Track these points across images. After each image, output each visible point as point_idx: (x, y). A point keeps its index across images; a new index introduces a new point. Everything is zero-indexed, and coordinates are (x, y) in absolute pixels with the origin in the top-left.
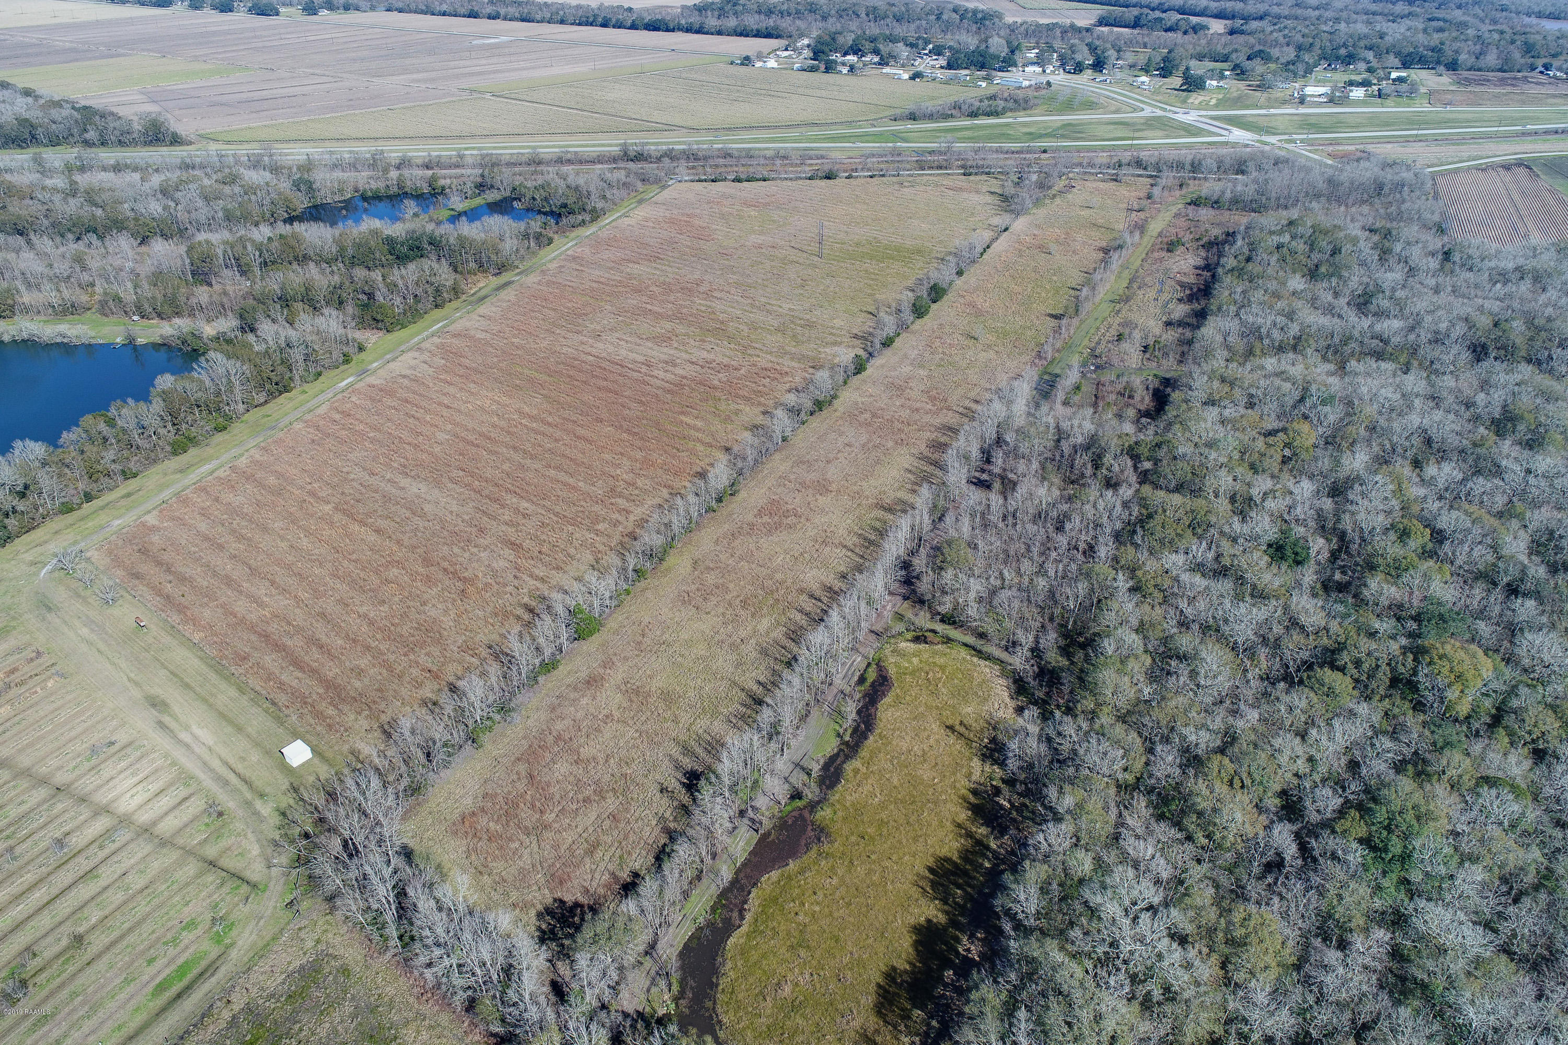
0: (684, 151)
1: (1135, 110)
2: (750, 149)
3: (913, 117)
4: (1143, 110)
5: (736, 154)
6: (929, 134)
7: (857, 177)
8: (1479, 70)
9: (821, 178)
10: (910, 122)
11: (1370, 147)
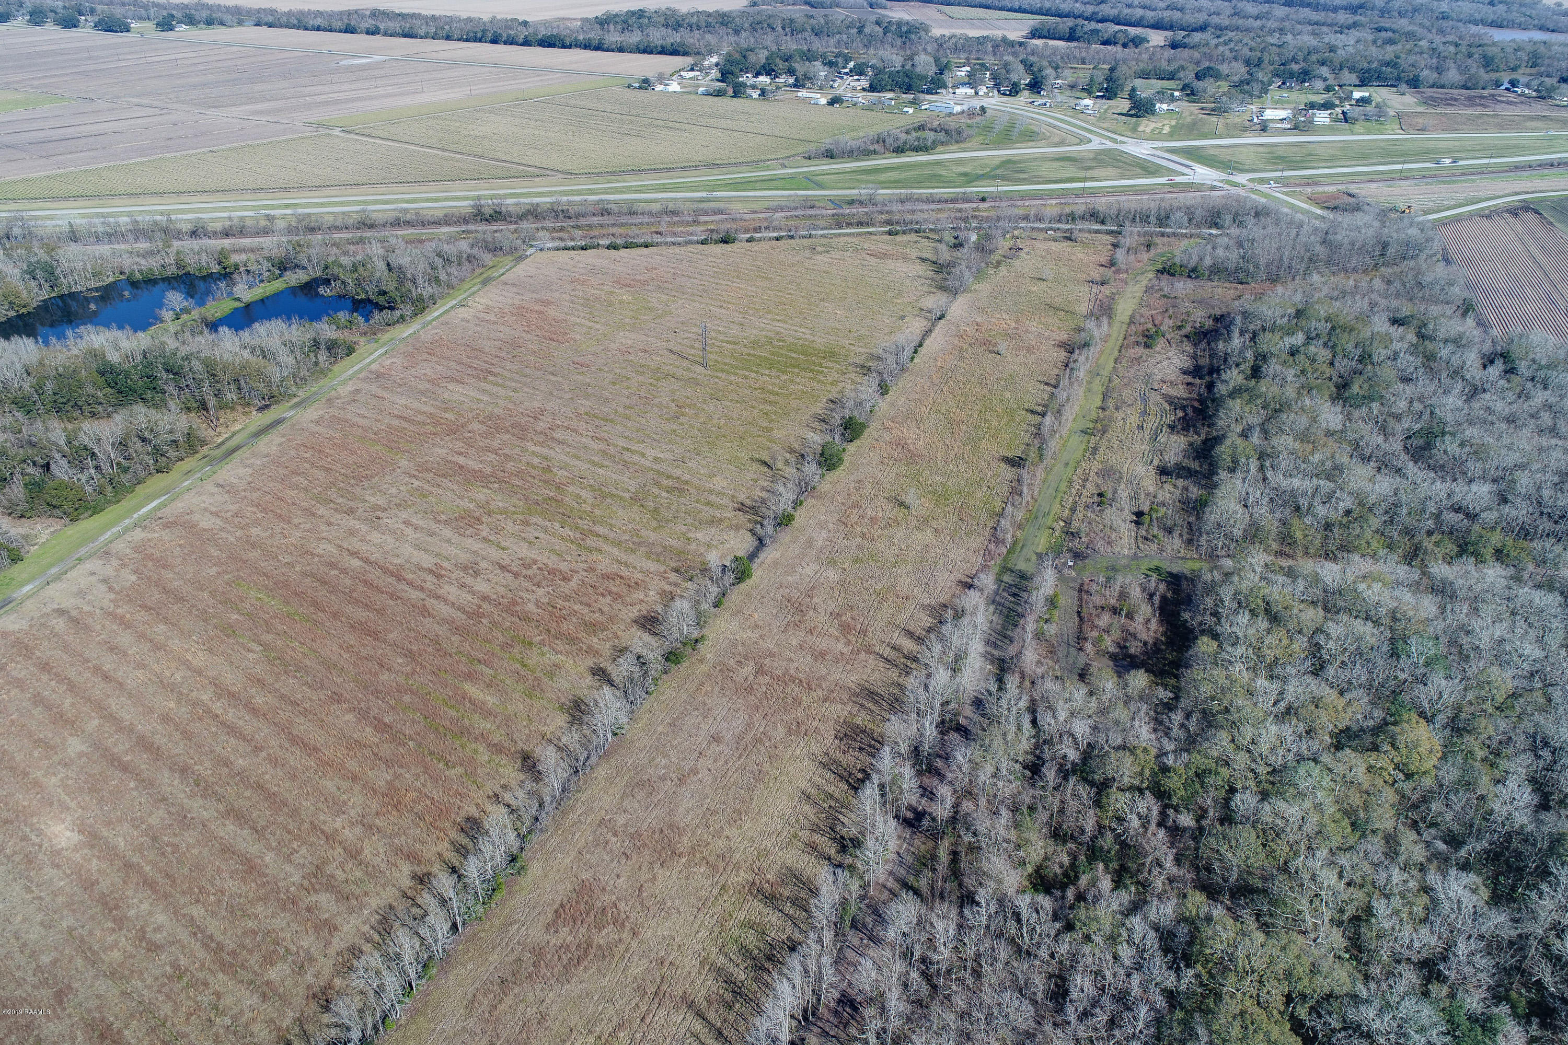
0: (552, 207)
1: (1081, 142)
3: (830, 155)
5: (615, 208)
6: (848, 176)
7: (760, 240)
8: (1443, 87)
9: (716, 242)
10: (829, 160)
11: (1353, 189)
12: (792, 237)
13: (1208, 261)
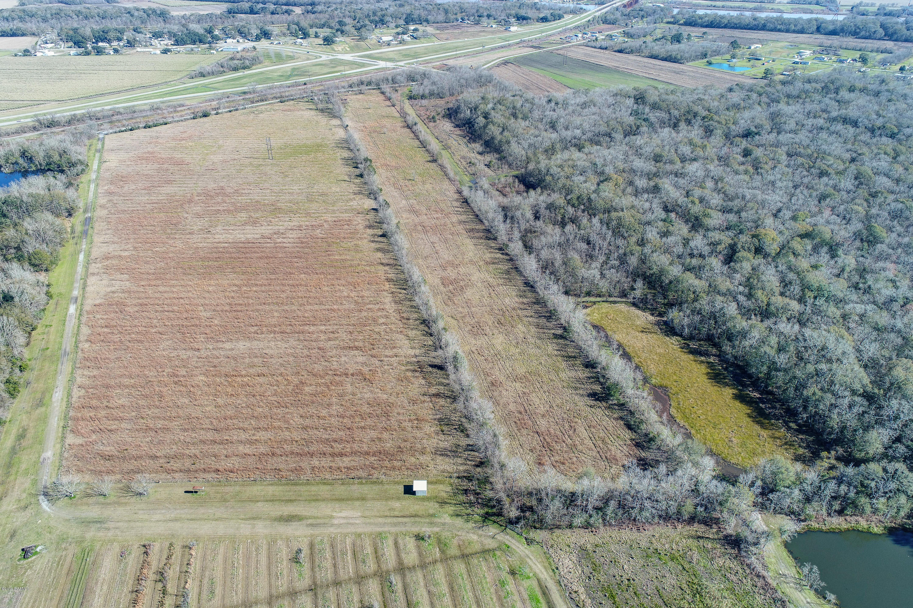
0: (84, 115)
1: (316, 58)
2: (134, 106)
3: (202, 75)
4: (321, 57)
5: (122, 110)
6: (225, 83)
7: (222, 113)
8: (438, 23)
9: (200, 117)
10: (202, 78)
11: (445, 62)
12: (237, 110)
13: (427, 91)
